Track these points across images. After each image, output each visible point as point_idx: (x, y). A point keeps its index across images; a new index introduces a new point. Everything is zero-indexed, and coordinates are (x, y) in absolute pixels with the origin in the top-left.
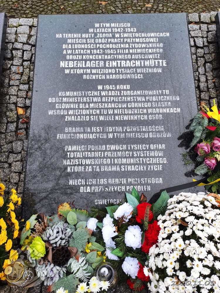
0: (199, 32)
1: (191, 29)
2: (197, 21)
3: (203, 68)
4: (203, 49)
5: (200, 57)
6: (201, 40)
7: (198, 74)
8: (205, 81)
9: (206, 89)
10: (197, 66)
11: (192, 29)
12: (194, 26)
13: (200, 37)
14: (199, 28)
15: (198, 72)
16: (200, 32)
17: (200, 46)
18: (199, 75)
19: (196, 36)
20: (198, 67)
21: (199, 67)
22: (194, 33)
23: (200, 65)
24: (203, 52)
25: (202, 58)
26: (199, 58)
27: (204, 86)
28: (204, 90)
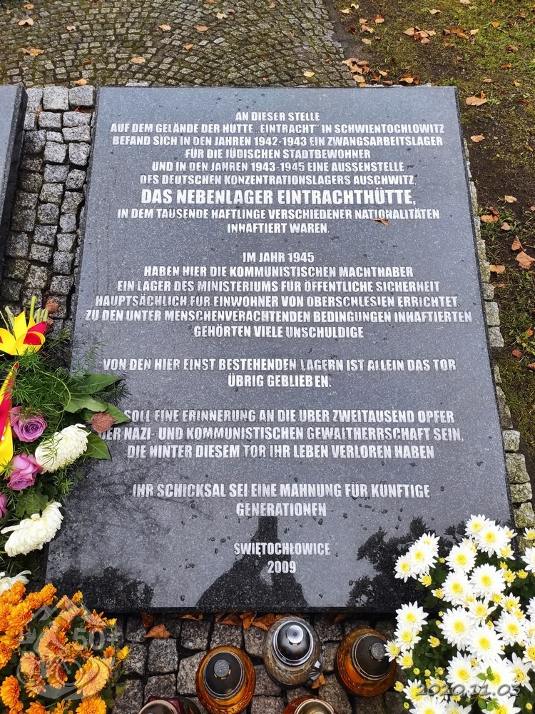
0: (84, 131)
1: (69, 122)
2: (86, 104)
3: (74, 218)
4: (86, 171)
5: (72, 190)
6: (86, 149)
7: (54, 231)
8: (70, 248)
9: (67, 267)
10: (57, 213)
11: (71, 123)
12: (75, 116)
13: (84, 141)
14: (88, 120)
15: (56, 227)
16: (88, 132)
17: (79, 163)
18: (58, 233)
19: (76, 139)
20: (61, 214)
21: (64, 214)
22: (71, 131)
23: (68, 209)
24: (83, 178)
25: (75, 193)
26: (70, 193)
27: (66, 260)
28: (62, 270)
